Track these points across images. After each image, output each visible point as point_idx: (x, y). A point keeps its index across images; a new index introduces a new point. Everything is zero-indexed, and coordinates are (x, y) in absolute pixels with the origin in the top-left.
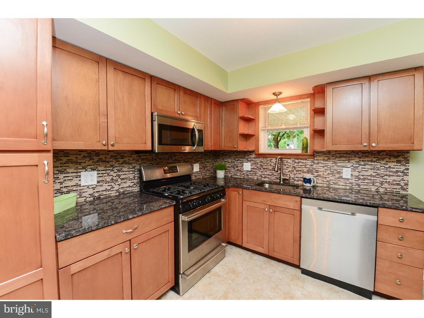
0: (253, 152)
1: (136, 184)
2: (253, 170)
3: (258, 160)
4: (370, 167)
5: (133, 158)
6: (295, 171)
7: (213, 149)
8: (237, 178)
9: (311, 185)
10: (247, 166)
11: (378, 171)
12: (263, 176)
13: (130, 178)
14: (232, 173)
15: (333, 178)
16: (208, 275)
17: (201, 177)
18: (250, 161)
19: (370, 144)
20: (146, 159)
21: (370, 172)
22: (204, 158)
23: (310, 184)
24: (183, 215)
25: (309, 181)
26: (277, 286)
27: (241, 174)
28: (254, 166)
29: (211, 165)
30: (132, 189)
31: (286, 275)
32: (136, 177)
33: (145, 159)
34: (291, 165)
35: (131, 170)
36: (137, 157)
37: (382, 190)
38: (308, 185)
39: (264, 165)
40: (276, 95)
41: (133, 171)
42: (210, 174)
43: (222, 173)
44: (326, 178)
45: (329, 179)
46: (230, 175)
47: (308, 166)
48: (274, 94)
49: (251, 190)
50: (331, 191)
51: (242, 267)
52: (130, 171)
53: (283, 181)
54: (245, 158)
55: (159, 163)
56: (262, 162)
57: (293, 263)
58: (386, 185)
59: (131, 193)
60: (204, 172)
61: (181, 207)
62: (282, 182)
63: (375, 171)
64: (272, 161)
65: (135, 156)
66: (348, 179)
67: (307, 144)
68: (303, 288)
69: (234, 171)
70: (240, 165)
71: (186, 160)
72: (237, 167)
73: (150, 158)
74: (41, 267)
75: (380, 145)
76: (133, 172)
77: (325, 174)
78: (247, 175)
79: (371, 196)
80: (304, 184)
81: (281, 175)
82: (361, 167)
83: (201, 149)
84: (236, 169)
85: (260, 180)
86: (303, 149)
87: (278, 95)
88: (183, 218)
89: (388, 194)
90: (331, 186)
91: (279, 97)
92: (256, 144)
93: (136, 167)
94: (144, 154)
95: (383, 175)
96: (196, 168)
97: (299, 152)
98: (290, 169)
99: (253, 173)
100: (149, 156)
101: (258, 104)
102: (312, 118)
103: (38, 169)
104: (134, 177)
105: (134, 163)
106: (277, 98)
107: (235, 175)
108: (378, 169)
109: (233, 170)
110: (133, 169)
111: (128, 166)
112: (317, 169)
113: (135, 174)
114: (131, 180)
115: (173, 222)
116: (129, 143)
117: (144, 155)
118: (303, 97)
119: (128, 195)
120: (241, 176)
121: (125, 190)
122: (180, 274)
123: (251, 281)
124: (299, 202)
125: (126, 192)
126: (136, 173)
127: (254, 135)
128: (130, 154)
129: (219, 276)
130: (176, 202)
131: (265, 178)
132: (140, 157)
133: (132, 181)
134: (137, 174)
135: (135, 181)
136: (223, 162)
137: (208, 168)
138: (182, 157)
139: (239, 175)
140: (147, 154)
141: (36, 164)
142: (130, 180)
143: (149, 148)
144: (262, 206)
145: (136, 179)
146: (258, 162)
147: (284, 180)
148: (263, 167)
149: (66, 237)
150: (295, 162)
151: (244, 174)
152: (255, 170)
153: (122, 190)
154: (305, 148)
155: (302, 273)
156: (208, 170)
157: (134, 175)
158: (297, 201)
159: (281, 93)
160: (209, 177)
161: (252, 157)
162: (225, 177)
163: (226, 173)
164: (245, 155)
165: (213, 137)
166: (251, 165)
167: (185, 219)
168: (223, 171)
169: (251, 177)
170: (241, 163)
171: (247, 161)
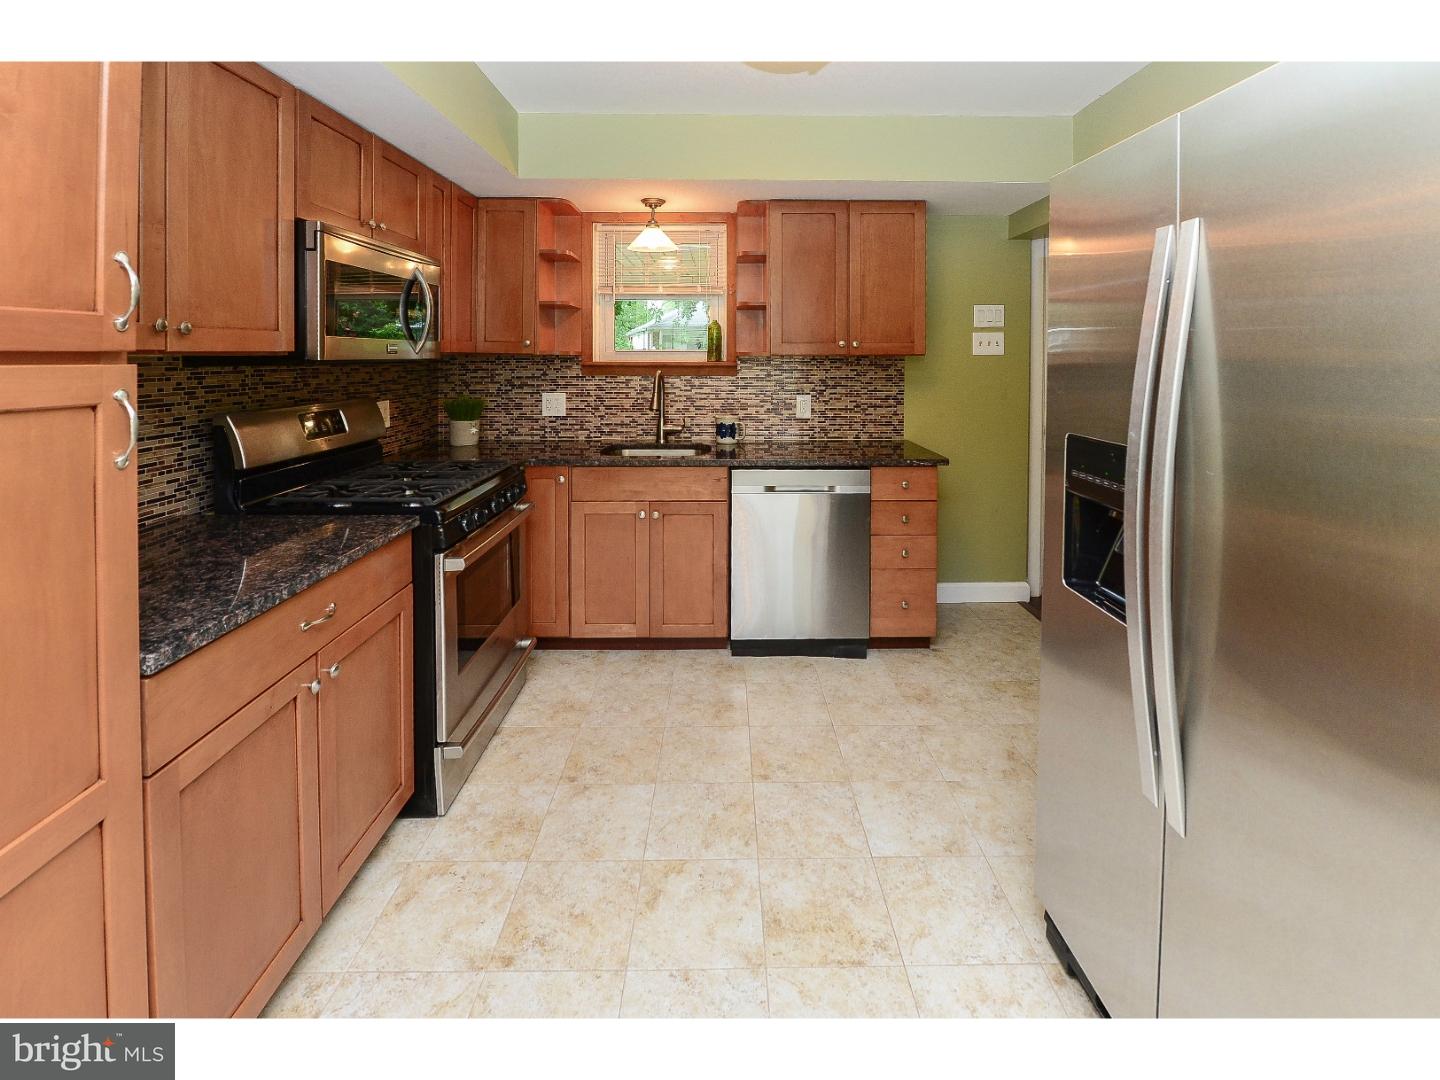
0: (566, 359)
1: (185, 488)
2: (574, 414)
3: (591, 384)
4: (844, 391)
5: (173, 382)
6: (692, 409)
8: (520, 443)
9: (734, 441)
10: (554, 404)
11: (858, 399)
12: (606, 430)
13: (163, 462)
14: (501, 426)
15: (776, 420)
16: (496, 741)
17: (397, 450)
18: (566, 386)
19: (849, 344)
20: (223, 386)
21: (847, 402)
22: (403, 380)
23: (734, 438)
24: (446, 557)
25: (731, 430)
26: (690, 696)
27: (533, 429)
28: (577, 402)
29: (421, 404)
30: (173, 506)
31: (701, 670)
32: (184, 459)
33: (218, 386)
34: (682, 393)
35: (167, 431)
36: (188, 378)
37: (864, 438)
38: (728, 440)
39: (609, 396)
40: (651, 206)
41: (173, 435)
42: (421, 437)
43: (471, 430)
44: (761, 421)
45: (770, 422)
46: (491, 436)
47: (723, 395)
48: (645, 201)
49: (599, 466)
50: (774, 452)
51: (587, 689)
52: (167, 436)
53: (665, 438)
54: (547, 377)
55: (263, 401)
56: (601, 389)
57: (712, 636)
58: (871, 428)
59: (169, 523)
60: (404, 428)
61: (441, 530)
62: (662, 441)
63: (853, 399)
64: (632, 384)
65: (181, 376)
66: (806, 420)
67: (719, 339)
68: (745, 681)
69: (507, 420)
70: (530, 400)
71: (352, 390)
72: (519, 406)
73: (236, 385)
74: (99, 777)
75: (865, 345)
76: (175, 439)
77: (762, 410)
78: (554, 429)
79: (848, 452)
80: (720, 440)
81: (659, 422)
82: (829, 391)
84: (516, 413)
85: (595, 441)
86: (710, 352)
87: (656, 206)
88: (449, 565)
89: (874, 444)
90: (774, 439)
91: (658, 210)
92: (584, 337)
93: (184, 418)
94: (215, 369)
95: (866, 406)
97: (701, 357)
98: (681, 406)
99: (573, 422)
100: (231, 377)
101: (590, 219)
102: (733, 275)
103: (95, 422)
104: (180, 458)
105: (179, 404)
106: (652, 213)
107: (511, 432)
108: (858, 395)
109: (502, 417)
110: (178, 429)
111: (156, 417)
112: (743, 401)
113: (183, 449)
114: (168, 472)
115: (411, 585)
116: (228, 328)
117: (212, 373)
118: (712, 219)
120: (532, 435)
121: (148, 513)
122: (438, 745)
123: (626, 709)
124: (725, 482)
125: (151, 521)
126: (186, 443)
127: (578, 309)
128: (167, 369)
129: (532, 731)
130: (420, 520)
131: (610, 433)
132: (200, 379)
133: (174, 476)
134: (190, 447)
135: (183, 475)
136: (468, 395)
137: (415, 415)
138: (338, 380)
139: (524, 433)
140: (227, 369)
141: (92, 402)
142: (163, 474)
143: (284, 343)
144: (630, 508)
145: (185, 469)
146: (591, 388)
147: (668, 433)
148: (605, 403)
149: (174, 654)
150: (693, 386)
151: (543, 428)
152: (580, 414)
154: (715, 348)
155: (733, 655)
156: (414, 423)
157: (178, 450)
158: (719, 480)
159: (661, 202)
160: (418, 449)
161: (569, 373)
162: (482, 442)
163: (481, 429)
164: (545, 368)
165: (454, 308)
166: (569, 399)
167: (457, 564)
168: (473, 423)
169: (569, 434)
170: (532, 394)
171: (555, 387)
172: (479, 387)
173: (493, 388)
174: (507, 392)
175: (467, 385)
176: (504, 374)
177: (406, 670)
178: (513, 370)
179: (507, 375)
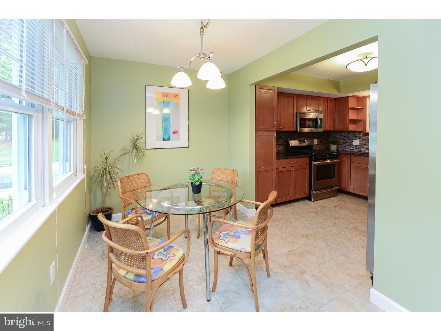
0: (361, 132)
2: (361, 145)
7: (328, 130)
8: (348, 151)
10: (356, 142)
13: (282, 144)
14: (343, 147)
17: (319, 149)
18: (359, 138)
22: (320, 136)
27: (351, 148)
28: (362, 142)
29: (325, 141)
42: (325, 147)
43: (335, 147)
54: (355, 136)
55: (294, 138)
60: (321, 145)
61: (313, 158)
69: (345, 145)
72: (347, 142)
74: (273, 166)
78: (356, 148)
83: (321, 130)
84: (347, 144)
85: (367, 152)
88: (314, 163)
92: (364, 126)
96: (316, 142)
99: (361, 147)
101: (365, 98)
107: (346, 148)
109: (343, 145)
115: (309, 164)
116: (287, 128)
119: (281, 153)
122: (312, 190)
127: (361, 120)
130: (310, 155)
136: (336, 139)
139: (349, 149)
141: (273, 135)
143: (294, 130)
146: (366, 139)
151: (353, 148)
152: (363, 145)
153: (279, 150)
156: (323, 144)
161: (360, 135)
162: (337, 149)
163: (338, 147)
164: (354, 134)
165: (328, 122)
166: (360, 141)
167: (316, 163)
168: (335, 145)
169: (360, 150)
170: (351, 140)
171: (356, 138)
172: (339, 138)
173: (342, 138)
174: (345, 139)
175: (336, 138)
176: (344, 135)
177: (307, 177)
178: (346, 134)
179: (345, 135)
